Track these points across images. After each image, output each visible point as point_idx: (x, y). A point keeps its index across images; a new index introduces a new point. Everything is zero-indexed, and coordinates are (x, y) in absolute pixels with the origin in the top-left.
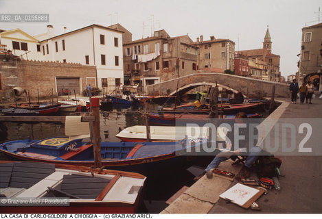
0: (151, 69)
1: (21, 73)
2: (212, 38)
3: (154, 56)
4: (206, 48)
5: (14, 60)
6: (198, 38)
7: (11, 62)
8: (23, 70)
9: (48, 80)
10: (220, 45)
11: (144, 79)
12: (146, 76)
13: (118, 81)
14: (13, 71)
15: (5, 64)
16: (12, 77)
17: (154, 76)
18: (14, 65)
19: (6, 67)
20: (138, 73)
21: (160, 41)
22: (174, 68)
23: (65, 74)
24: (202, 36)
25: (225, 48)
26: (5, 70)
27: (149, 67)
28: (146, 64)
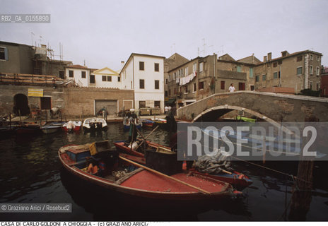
0: (190, 92)
1: (66, 97)
2: (284, 53)
3: (191, 77)
4: (275, 66)
5: (61, 87)
6: (265, 57)
7: (59, 89)
8: (68, 94)
9: (88, 102)
10: (295, 59)
11: (184, 101)
12: (186, 99)
13: (157, 103)
14: (60, 96)
15: (55, 90)
16: (59, 100)
17: (192, 98)
18: (61, 91)
19: (55, 92)
20: (180, 96)
21: (197, 61)
22: (208, 89)
23: (103, 97)
24: (270, 54)
25: (301, 62)
26: (55, 95)
27: (188, 89)
28: (186, 86)
